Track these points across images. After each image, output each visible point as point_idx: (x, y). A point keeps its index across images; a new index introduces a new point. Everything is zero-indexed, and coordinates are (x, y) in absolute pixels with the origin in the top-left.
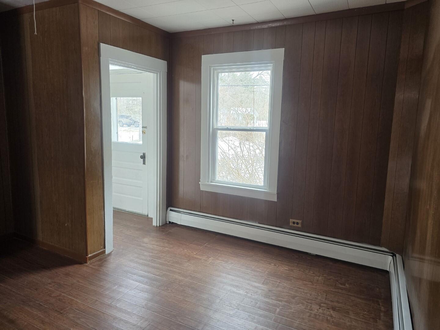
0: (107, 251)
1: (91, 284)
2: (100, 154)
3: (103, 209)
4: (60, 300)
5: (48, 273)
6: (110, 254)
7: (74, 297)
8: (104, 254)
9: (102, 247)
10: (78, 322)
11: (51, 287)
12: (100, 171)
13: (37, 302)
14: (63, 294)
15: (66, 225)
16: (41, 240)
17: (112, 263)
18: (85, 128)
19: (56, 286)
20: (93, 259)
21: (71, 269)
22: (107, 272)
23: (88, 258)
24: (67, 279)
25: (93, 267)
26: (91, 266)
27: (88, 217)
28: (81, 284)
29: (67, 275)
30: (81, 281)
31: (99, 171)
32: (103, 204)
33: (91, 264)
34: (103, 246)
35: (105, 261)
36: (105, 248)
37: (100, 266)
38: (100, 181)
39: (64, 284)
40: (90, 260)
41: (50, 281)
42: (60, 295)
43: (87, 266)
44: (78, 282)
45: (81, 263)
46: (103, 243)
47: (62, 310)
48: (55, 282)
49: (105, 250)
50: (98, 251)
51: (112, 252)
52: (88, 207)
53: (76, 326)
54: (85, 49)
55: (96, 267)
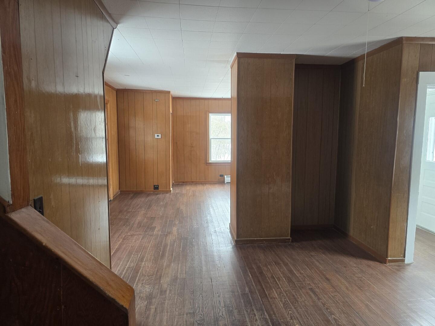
0: (407, 261)
1: (387, 280)
2: (408, 170)
3: (406, 221)
4: (361, 280)
5: (354, 260)
6: (409, 265)
7: (372, 283)
8: (403, 263)
9: (401, 256)
10: (373, 300)
11: (356, 270)
12: (407, 186)
13: (345, 275)
14: (364, 278)
15: (372, 227)
16: (352, 235)
17: (409, 273)
18: (396, 148)
19: (359, 270)
20: (392, 262)
21: (371, 263)
22: (403, 277)
23: (387, 260)
24: (368, 269)
25: (392, 269)
26: (389, 267)
27: (391, 225)
28: (379, 277)
29: (369, 266)
30: (379, 275)
31: (405, 186)
32: (406, 217)
33: (389, 266)
34: (403, 255)
35: (403, 268)
36: (404, 257)
37: (398, 270)
38: (406, 195)
39: (366, 272)
40: (389, 262)
41: (355, 265)
42: (362, 278)
43: (386, 266)
44: (377, 274)
45: (381, 262)
46: (403, 252)
47: (361, 287)
48: (358, 268)
49: (405, 259)
50: (398, 258)
51: (412, 263)
52: (392, 215)
53: (371, 302)
54: (404, 80)
55: (394, 270)
